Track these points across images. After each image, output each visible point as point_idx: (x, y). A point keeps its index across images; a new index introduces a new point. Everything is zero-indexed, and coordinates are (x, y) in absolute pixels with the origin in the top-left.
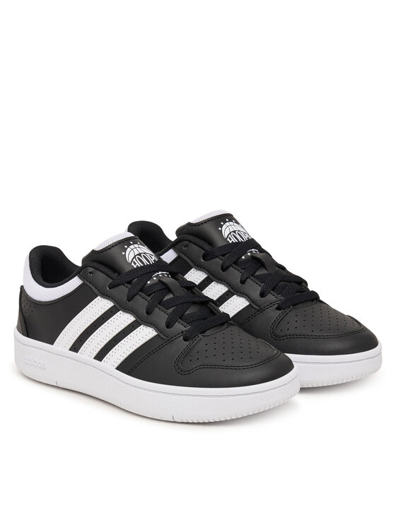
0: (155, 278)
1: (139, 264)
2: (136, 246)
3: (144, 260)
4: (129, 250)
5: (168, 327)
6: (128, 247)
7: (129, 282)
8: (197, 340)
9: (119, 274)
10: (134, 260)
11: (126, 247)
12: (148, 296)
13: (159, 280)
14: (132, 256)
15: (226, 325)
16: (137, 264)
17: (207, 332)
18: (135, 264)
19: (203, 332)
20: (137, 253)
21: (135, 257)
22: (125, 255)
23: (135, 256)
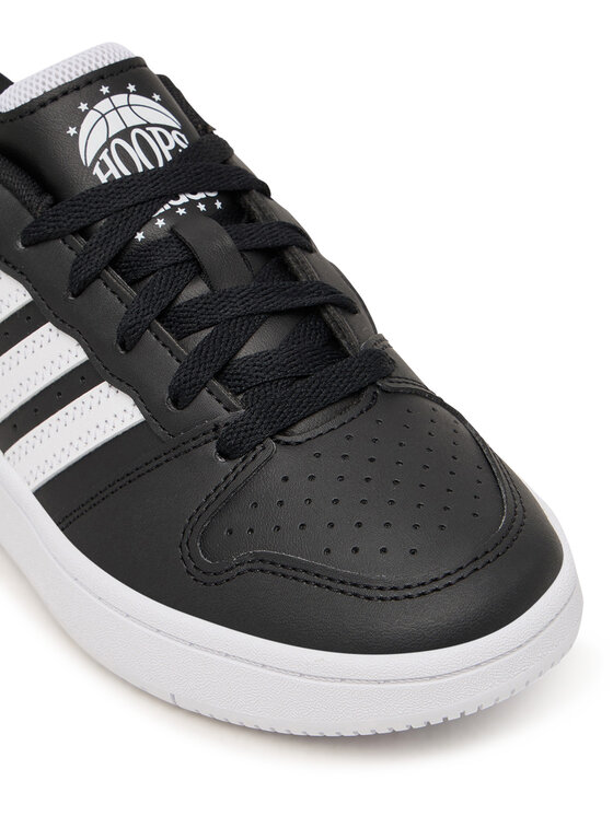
0: (160, 223)
1: (117, 170)
2: (120, 99)
3: (137, 155)
4: (92, 117)
5: (175, 403)
6: (91, 107)
7: (84, 232)
8: (259, 460)
9: (57, 200)
10: (104, 156)
11: (83, 107)
12: (131, 284)
13: (172, 230)
14: (98, 139)
15: (365, 399)
16: (113, 170)
17: (297, 429)
18: (104, 168)
19: (283, 432)
20: (117, 127)
21: (107, 145)
22: (76, 136)
23: (109, 141)
